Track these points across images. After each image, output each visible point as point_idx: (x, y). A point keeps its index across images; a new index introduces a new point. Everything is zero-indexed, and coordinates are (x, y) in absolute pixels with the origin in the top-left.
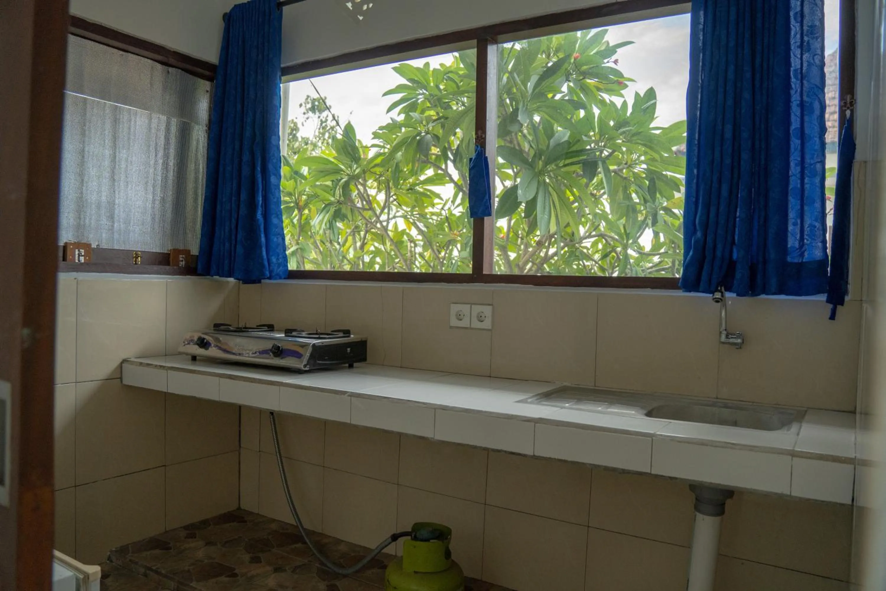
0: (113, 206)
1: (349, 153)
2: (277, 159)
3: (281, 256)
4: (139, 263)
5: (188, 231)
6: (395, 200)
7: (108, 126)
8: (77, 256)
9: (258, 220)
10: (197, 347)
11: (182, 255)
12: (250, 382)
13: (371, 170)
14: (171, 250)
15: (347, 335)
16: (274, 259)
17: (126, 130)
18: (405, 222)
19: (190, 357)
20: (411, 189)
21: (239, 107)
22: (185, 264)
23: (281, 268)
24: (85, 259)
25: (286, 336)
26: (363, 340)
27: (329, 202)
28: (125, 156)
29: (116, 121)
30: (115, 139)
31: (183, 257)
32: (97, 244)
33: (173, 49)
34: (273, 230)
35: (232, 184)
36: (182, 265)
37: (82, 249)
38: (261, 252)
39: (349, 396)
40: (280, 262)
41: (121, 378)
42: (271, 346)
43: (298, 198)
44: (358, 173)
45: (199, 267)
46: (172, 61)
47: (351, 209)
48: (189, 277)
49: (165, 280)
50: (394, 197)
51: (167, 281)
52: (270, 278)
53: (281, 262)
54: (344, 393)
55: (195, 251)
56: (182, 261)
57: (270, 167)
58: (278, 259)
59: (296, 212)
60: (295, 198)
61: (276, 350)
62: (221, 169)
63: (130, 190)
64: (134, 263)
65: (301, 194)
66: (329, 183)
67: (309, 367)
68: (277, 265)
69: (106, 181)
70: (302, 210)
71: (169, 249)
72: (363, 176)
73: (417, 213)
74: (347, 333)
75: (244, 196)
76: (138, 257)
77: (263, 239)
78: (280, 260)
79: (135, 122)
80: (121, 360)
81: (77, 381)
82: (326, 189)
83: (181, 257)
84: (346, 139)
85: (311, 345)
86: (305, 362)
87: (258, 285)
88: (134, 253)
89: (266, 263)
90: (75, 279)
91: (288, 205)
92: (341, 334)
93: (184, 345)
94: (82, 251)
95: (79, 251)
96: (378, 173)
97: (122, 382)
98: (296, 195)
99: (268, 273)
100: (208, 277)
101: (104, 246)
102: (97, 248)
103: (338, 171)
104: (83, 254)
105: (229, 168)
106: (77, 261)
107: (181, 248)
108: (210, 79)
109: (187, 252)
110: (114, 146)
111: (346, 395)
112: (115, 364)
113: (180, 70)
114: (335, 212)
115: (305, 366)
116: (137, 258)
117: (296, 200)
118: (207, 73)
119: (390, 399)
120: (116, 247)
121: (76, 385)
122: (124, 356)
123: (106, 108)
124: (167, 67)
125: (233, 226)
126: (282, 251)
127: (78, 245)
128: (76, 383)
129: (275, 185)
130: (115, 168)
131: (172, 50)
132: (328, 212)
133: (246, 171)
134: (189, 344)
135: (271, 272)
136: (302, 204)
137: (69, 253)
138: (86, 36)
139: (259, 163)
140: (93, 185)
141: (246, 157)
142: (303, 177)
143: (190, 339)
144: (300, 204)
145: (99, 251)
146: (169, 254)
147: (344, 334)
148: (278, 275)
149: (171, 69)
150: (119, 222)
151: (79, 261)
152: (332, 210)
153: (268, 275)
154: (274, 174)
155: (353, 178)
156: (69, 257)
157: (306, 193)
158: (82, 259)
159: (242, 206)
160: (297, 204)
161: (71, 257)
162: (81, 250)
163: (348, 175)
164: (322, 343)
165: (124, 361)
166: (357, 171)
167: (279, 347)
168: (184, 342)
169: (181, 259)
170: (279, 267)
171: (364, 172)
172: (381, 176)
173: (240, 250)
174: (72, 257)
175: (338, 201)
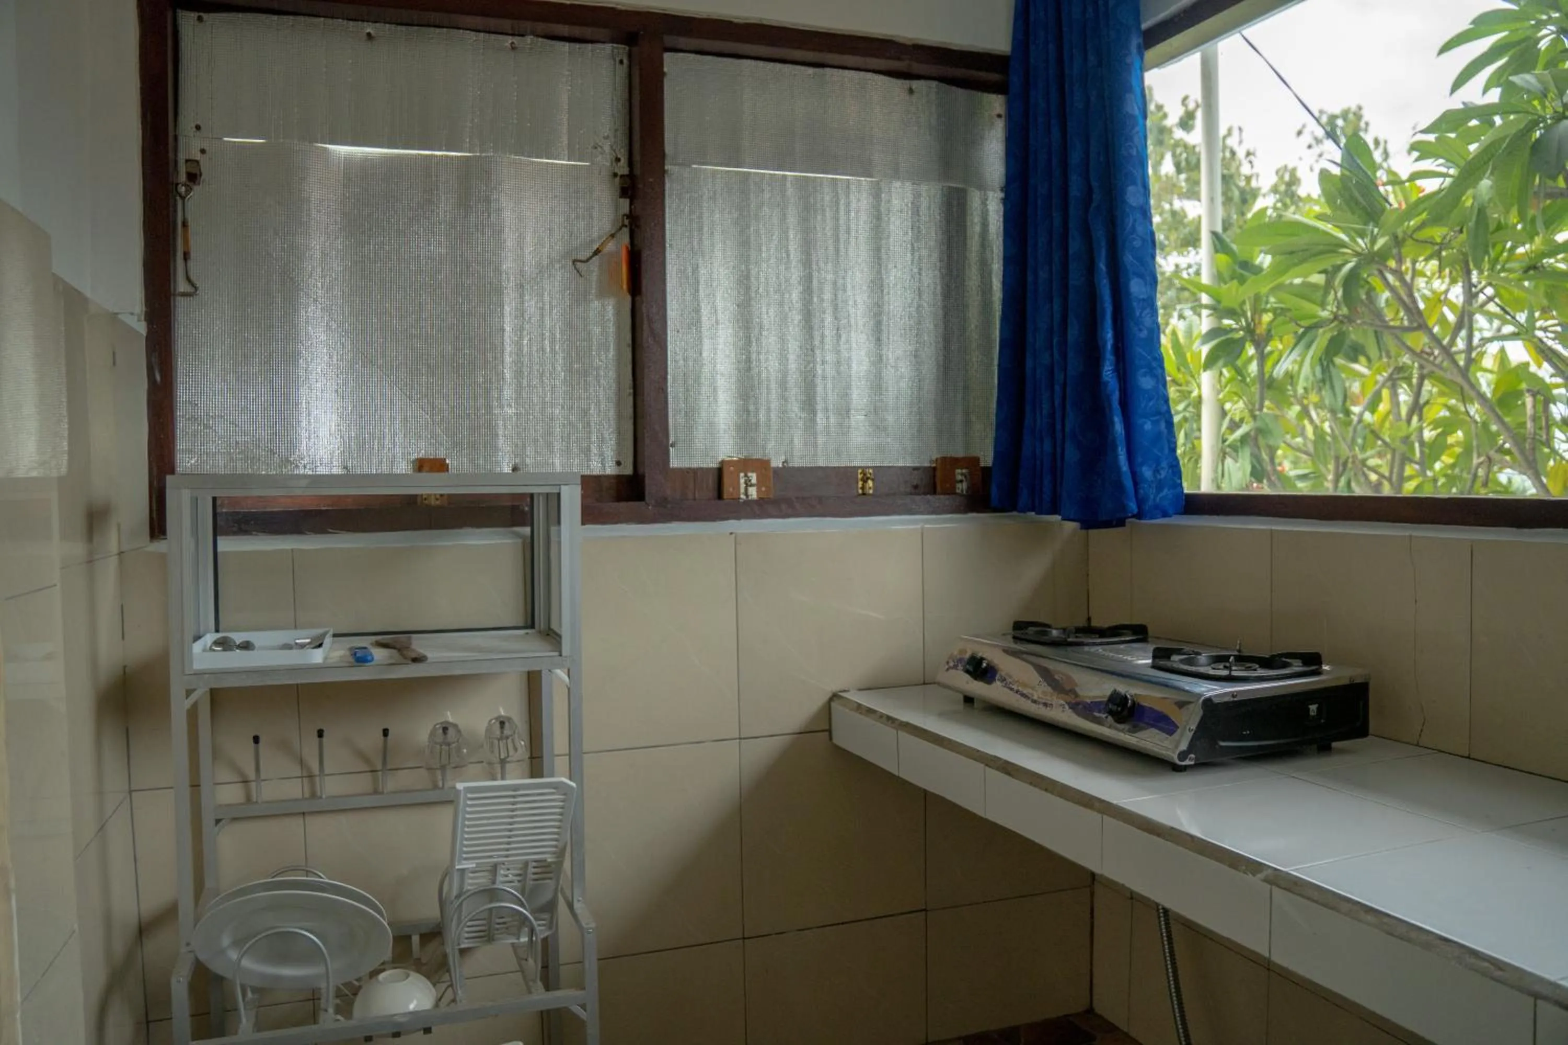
0: (813, 381)
1: (1357, 203)
2: (1144, 240)
3: (1164, 464)
4: (871, 492)
5: (973, 418)
6: (1490, 299)
7: (792, 219)
8: (743, 486)
9: (1106, 384)
10: (967, 677)
11: (962, 469)
12: (1041, 788)
13: (1415, 236)
14: (937, 460)
15: (1313, 668)
16: (1147, 472)
17: (829, 224)
18: (1525, 346)
19: (961, 697)
20: (1533, 268)
21: (1056, 133)
22: (968, 488)
23: (1165, 491)
24: (758, 491)
25: (1154, 666)
26: (1358, 681)
27: (1315, 320)
28: (830, 277)
29: (808, 209)
30: (808, 246)
31: (962, 474)
32: (783, 458)
33: (911, 39)
34: (1143, 405)
35: (1052, 308)
36: (962, 491)
37: (753, 472)
38: (1116, 457)
39: (1266, 880)
40: (1163, 475)
41: (830, 731)
42: (1108, 693)
43: (1253, 320)
44: (1380, 249)
45: (994, 492)
46: (917, 68)
47: (1376, 332)
48: (975, 515)
49: (919, 526)
50: (1489, 291)
51: (922, 529)
52: (1139, 516)
53: (1165, 477)
54: (1254, 867)
55: (987, 458)
56: (961, 481)
57: (1128, 258)
58: (1156, 471)
59: (1251, 350)
60: (1246, 321)
61: (1118, 706)
62: (1030, 278)
63: (845, 344)
64: (860, 491)
65: (1258, 310)
66: (1318, 279)
67: (1196, 759)
68: (1154, 485)
69: (794, 331)
70: (1263, 344)
71: (934, 458)
72: (1395, 251)
73: (1556, 322)
74: (1312, 661)
75: (1073, 332)
76: (868, 478)
77: (1119, 427)
78: (1163, 474)
79: (848, 205)
80: (830, 695)
81: (742, 737)
82: (1306, 292)
83: (959, 473)
84: (1347, 173)
85: (1203, 698)
86: (1184, 746)
87: (1120, 529)
88: (860, 471)
89: (1128, 483)
90: (731, 533)
91: (1230, 336)
92: (1297, 666)
93: (948, 670)
94: (754, 477)
95: (746, 475)
96: (1438, 240)
97: (831, 739)
98: (1249, 314)
99: (1133, 506)
100: (1015, 513)
101: (797, 463)
102: (784, 467)
103: (1335, 246)
104: (754, 481)
105: (1043, 275)
106: (743, 496)
107: (960, 453)
108: (999, 88)
109: (972, 462)
110: (807, 263)
111: (1260, 876)
112: (820, 701)
113: (934, 84)
114: (1332, 340)
115: (1183, 756)
116: (865, 481)
117: (1248, 324)
118: (994, 77)
119: (1386, 920)
120: (821, 463)
121: (740, 742)
122: (834, 687)
123: (788, 185)
124: (907, 82)
125: (1057, 402)
126: (1166, 451)
127: (746, 464)
128: (740, 739)
129: (1144, 300)
130: (810, 302)
131: (909, 43)
132: (1309, 346)
133: (1076, 278)
134: (955, 667)
135: (1140, 502)
136: (1261, 330)
137: (726, 480)
138: (740, 52)
139: (1103, 253)
140: (770, 340)
141: (1075, 245)
142: (1257, 270)
143: (958, 657)
144: (1258, 331)
145: (786, 474)
146: (934, 469)
147: (1305, 664)
148: (1157, 507)
149: (915, 84)
150: (827, 410)
151: (746, 494)
152: (1322, 338)
153: (1136, 511)
154: (1141, 276)
155: (1375, 259)
156: (728, 490)
157: (1269, 306)
158: (753, 492)
159: (1071, 354)
160: (1250, 331)
161: (731, 490)
162: (750, 474)
163: (1357, 254)
164: (1233, 696)
165: (835, 696)
166: (1381, 242)
167: (1125, 698)
168: (948, 663)
169: (959, 477)
170: (1160, 488)
171: (1397, 242)
172: (1443, 246)
173: (1072, 454)
174: (734, 489)
175: (1336, 317)
